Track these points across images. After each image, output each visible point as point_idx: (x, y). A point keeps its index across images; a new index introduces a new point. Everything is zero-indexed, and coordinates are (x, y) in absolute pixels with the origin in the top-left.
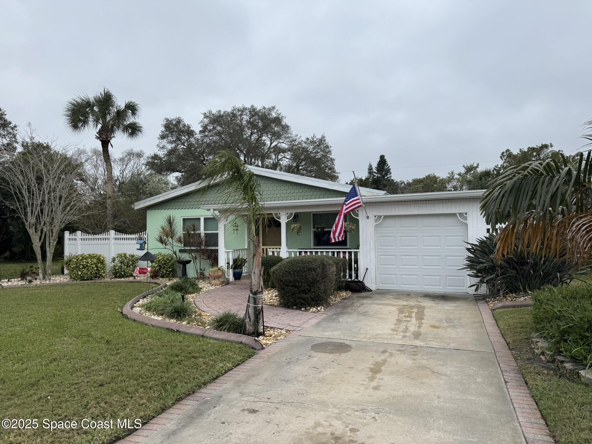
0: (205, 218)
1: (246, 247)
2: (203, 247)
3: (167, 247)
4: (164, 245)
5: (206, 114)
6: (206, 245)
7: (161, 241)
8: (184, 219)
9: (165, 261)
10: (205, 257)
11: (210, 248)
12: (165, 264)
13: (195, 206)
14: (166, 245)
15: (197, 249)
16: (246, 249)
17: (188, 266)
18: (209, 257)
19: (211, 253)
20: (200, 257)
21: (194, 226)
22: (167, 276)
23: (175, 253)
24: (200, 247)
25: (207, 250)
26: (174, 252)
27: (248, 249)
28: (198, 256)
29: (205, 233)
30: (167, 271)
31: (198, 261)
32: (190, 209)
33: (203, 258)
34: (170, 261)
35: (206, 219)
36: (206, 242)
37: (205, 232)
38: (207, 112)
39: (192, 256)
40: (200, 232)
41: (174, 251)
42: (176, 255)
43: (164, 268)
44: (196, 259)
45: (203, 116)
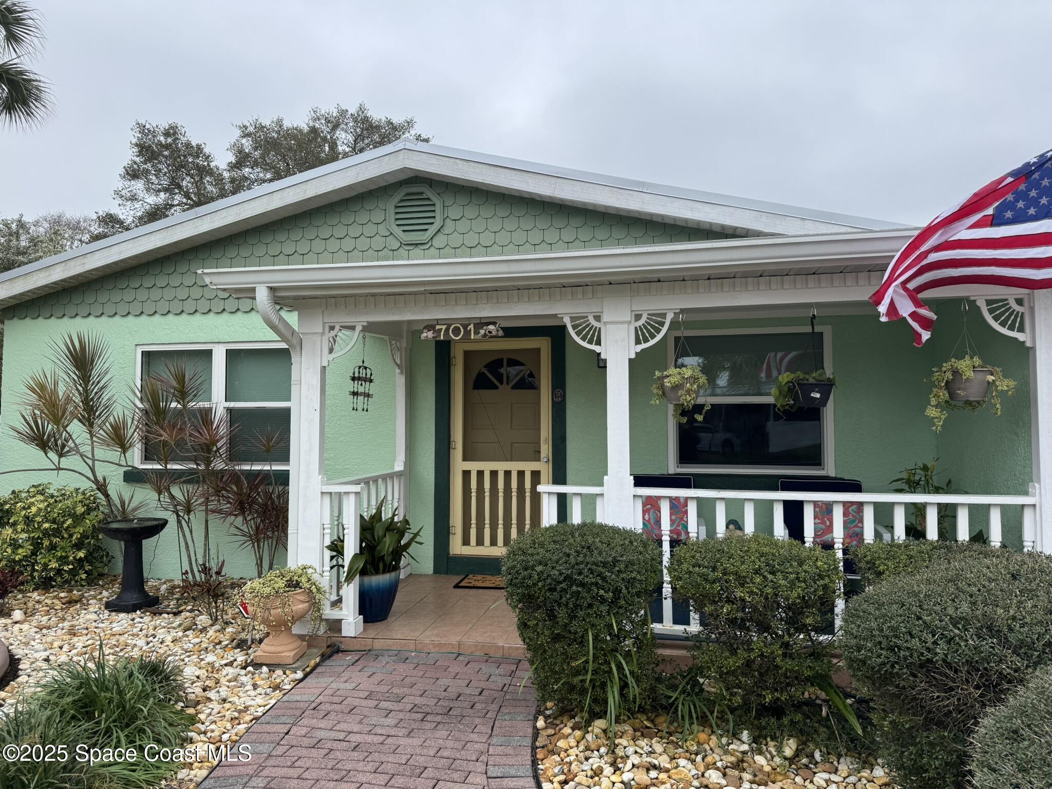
0: (228, 352)
1: (399, 467)
2: (219, 465)
3: (65, 462)
4: (52, 455)
5: (246, 127)
6: (233, 457)
7: (41, 441)
8: (147, 355)
9: (54, 521)
10: (226, 507)
11: (247, 467)
12: (57, 532)
13: (190, 306)
14: (61, 455)
15: (191, 472)
16: (399, 474)
17: (148, 544)
18: (242, 506)
19: (253, 487)
20: (207, 501)
21: (181, 379)
22: (66, 582)
23: (102, 487)
24: (208, 462)
25: (235, 477)
26: (96, 481)
27: (408, 475)
28: (197, 501)
29: (230, 411)
30: (63, 560)
31: (197, 520)
32: (170, 317)
33: (220, 512)
34: (78, 519)
35: (233, 356)
36: (233, 441)
37: (232, 405)
38: (248, 125)
39: (172, 497)
40: (206, 405)
41: (100, 479)
42: (107, 496)
43: (53, 547)
44: (188, 511)
45: (238, 133)
